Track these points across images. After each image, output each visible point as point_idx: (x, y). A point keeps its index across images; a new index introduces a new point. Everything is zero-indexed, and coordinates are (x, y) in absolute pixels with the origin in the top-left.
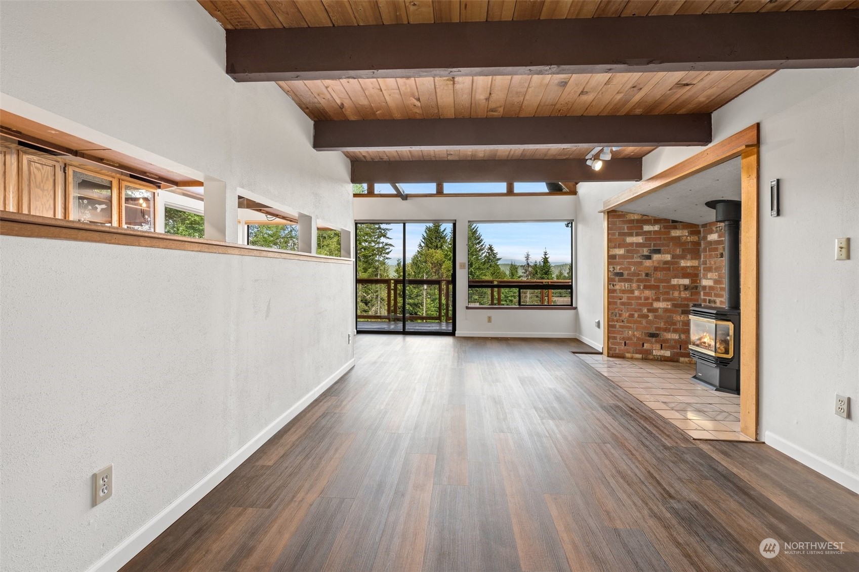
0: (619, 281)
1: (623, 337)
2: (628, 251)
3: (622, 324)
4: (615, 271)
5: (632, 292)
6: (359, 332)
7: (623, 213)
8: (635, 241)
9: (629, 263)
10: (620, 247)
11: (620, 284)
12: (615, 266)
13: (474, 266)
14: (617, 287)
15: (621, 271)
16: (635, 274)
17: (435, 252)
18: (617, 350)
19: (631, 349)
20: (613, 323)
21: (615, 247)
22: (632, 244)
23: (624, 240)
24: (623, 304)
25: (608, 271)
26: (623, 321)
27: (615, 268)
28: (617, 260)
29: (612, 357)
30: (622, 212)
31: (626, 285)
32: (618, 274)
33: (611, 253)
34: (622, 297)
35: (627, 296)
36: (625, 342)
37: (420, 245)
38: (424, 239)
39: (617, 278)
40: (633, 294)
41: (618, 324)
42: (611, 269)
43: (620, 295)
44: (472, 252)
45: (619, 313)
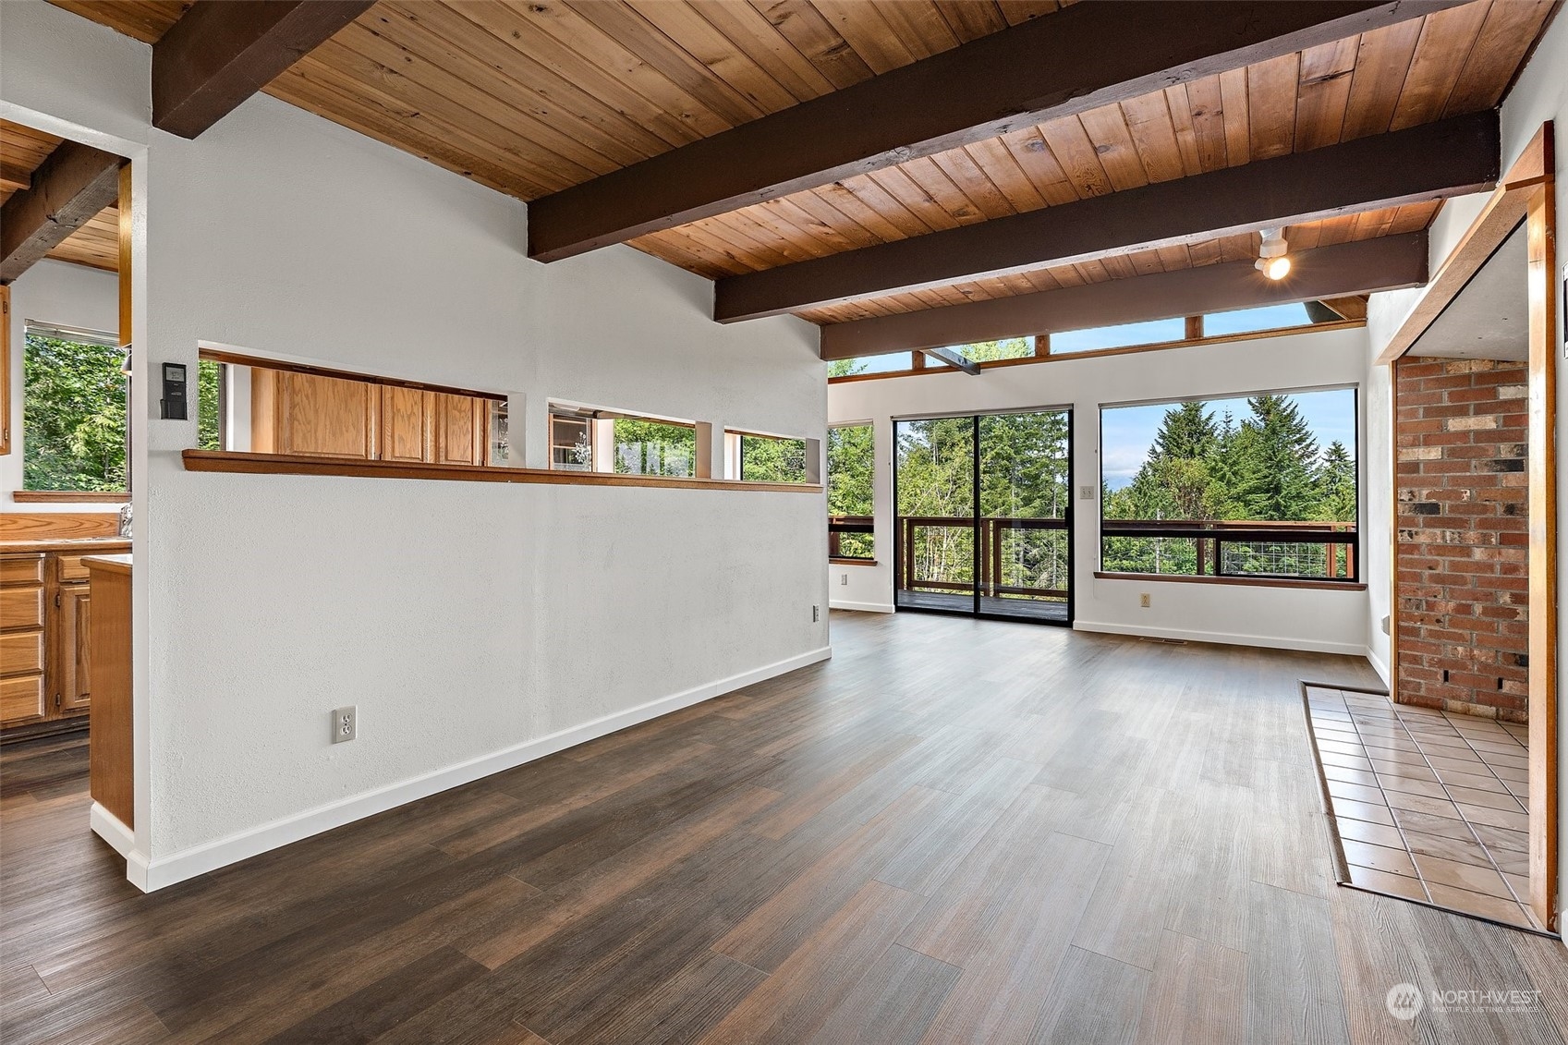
0: (1428, 525)
1: (1440, 660)
2: (1452, 453)
3: (1436, 628)
4: (1416, 501)
5: (1466, 551)
6: (899, 609)
7: (1438, 361)
8: (1474, 427)
9: (1455, 481)
10: (1428, 442)
11: (1428, 530)
12: (1415, 489)
13: (1284, 492)
14: (1422, 539)
15: (1434, 501)
16: (1470, 508)
17: (1187, 464)
18: (1423, 689)
19: (1464, 691)
20: (1411, 624)
21: (1413, 445)
22: (1464, 435)
23: (1441, 427)
24: (1439, 579)
25: (1396, 500)
26: (1438, 621)
27: (1417, 494)
28: (1422, 474)
29: (1409, 703)
30: (1435, 359)
31: (1448, 534)
32: (1421, 508)
33: (1403, 458)
34: (1437, 563)
35: (1450, 561)
36: (1446, 673)
37: (1154, 451)
38: (1161, 437)
39: (1421, 518)
40: (1469, 556)
41: (1424, 629)
42: (1405, 497)
43: (1429, 557)
44: (1280, 461)
45: (1427, 602)
